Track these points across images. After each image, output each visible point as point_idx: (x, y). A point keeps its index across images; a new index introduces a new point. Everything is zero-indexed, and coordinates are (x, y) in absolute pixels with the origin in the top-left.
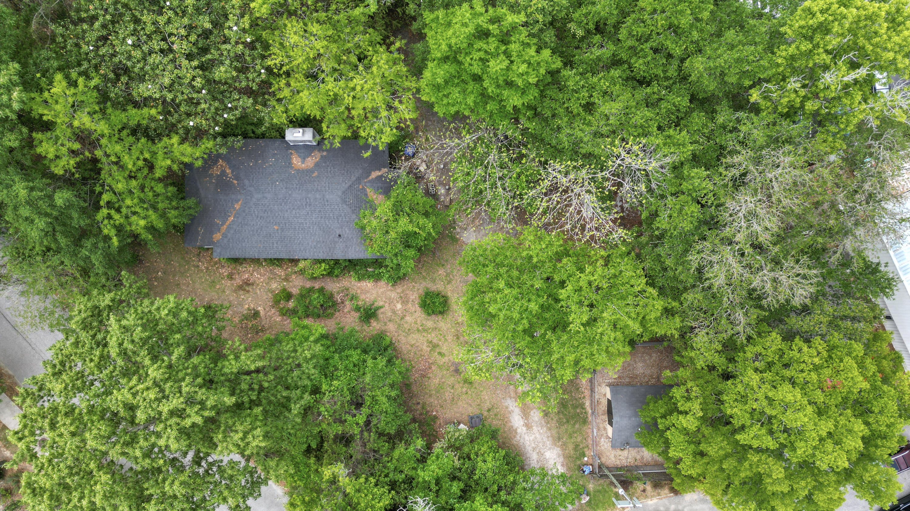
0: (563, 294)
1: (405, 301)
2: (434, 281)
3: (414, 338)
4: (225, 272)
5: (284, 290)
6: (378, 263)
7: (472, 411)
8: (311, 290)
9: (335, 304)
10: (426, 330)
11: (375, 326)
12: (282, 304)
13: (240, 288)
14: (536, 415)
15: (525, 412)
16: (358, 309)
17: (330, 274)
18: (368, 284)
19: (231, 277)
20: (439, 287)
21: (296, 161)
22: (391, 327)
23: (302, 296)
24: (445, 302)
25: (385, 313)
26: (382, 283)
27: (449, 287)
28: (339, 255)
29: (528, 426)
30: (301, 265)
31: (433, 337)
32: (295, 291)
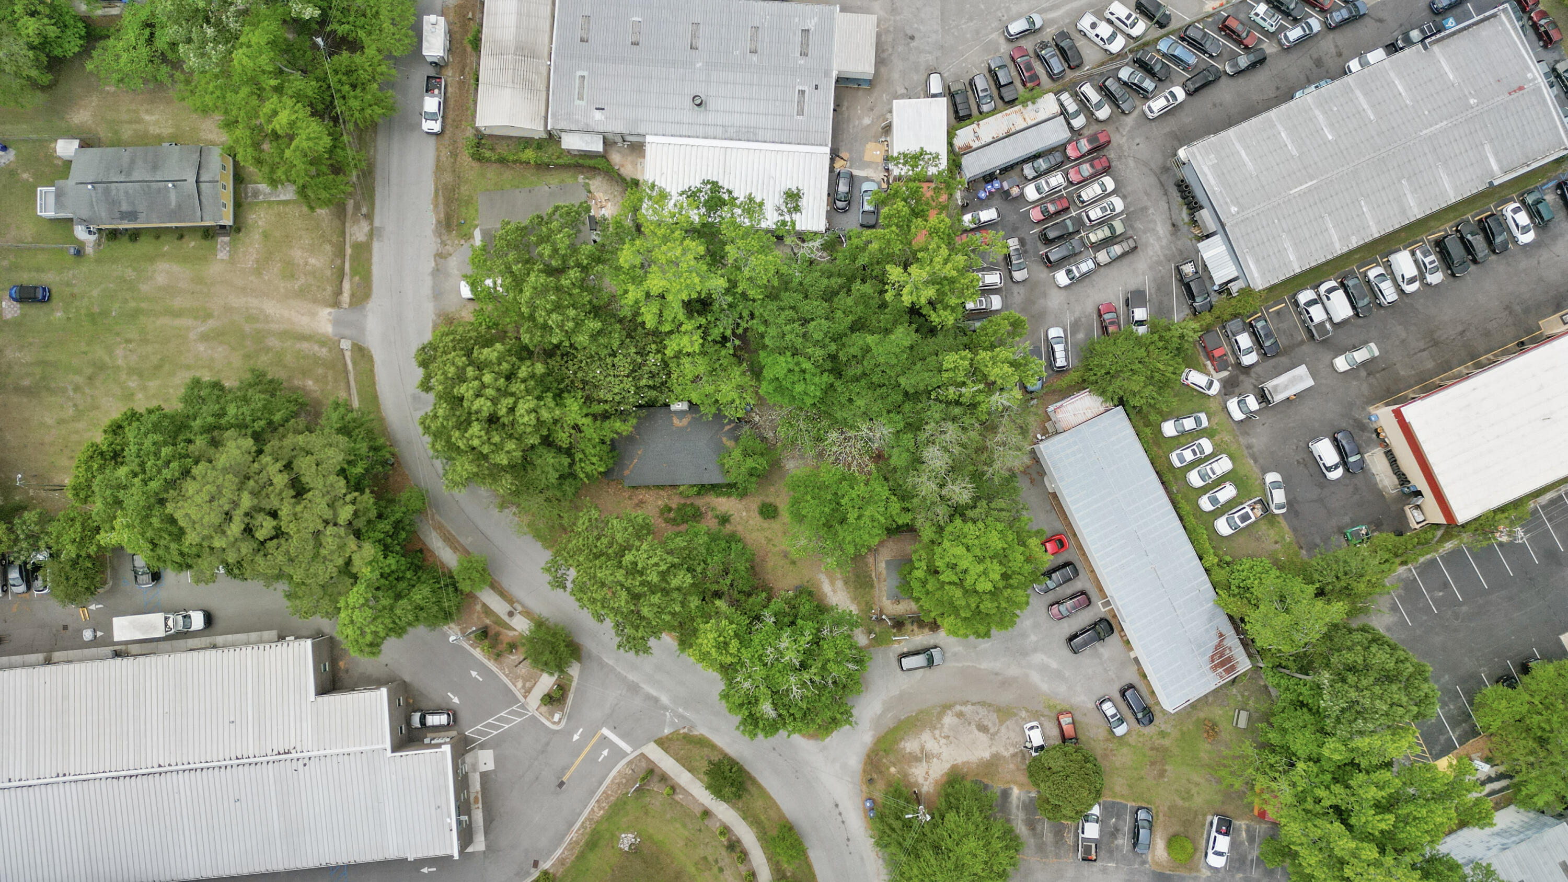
0: (843, 502)
1: (748, 511)
2: (767, 496)
3: (755, 535)
4: (626, 495)
5: (666, 506)
6: (730, 486)
7: (797, 582)
8: (685, 505)
9: (701, 514)
10: (763, 529)
11: (729, 528)
12: (666, 515)
13: (637, 505)
14: (839, 584)
15: (832, 583)
16: (717, 517)
17: (699, 494)
18: (723, 500)
19: (630, 498)
20: (771, 500)
21: (676, 421)
22: (740, 528)
23: (679, 509)
24: (776, 509)
25: (735, 519)
26: (732, 499)
27: (778, 500)
28: (706, 481)
29: (834, 591)
30: (681, 489)
31: (768, 534)
32: (674, 506)
